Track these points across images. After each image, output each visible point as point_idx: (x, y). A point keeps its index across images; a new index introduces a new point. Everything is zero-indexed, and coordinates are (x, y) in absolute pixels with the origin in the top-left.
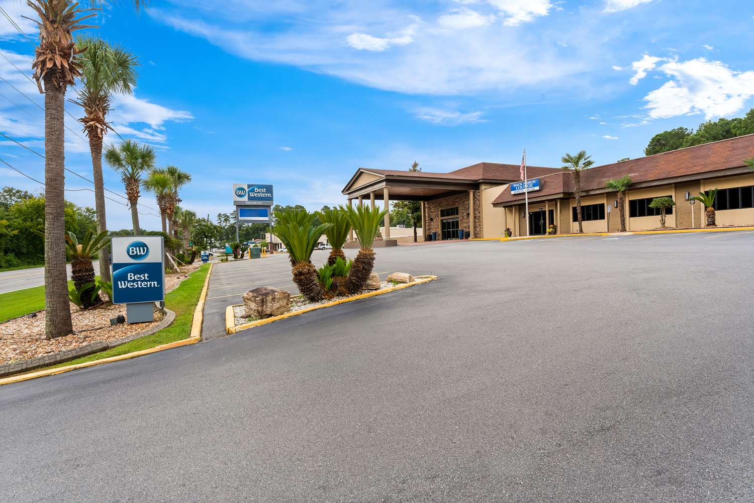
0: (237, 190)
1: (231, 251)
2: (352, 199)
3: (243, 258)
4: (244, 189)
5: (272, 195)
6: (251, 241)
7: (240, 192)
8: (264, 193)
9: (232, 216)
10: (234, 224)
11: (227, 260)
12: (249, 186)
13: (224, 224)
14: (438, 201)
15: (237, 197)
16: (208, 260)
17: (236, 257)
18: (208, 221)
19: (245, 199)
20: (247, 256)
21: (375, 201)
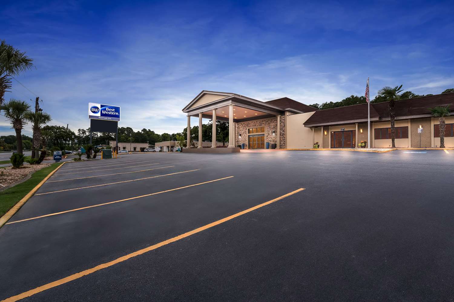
0: (92, 108)
1: (85, 151)
2: (191, 116)
3: (95, 158)
4: (97, 108)
5: (119, 114)
6: (99, 146)
7: (95, 110)
8: (113, 112)
9: (87, 131)
10: (89, 135)
11: (80, 159)
12: (102, 106)
13: (82, 135)
14: (246, 123)
15: (91, 112)
16: (61, 159)
17: (89, 157)
18: (67, 129)
19: (99, 114)
20: (100, 156)
21: (203, 119)
